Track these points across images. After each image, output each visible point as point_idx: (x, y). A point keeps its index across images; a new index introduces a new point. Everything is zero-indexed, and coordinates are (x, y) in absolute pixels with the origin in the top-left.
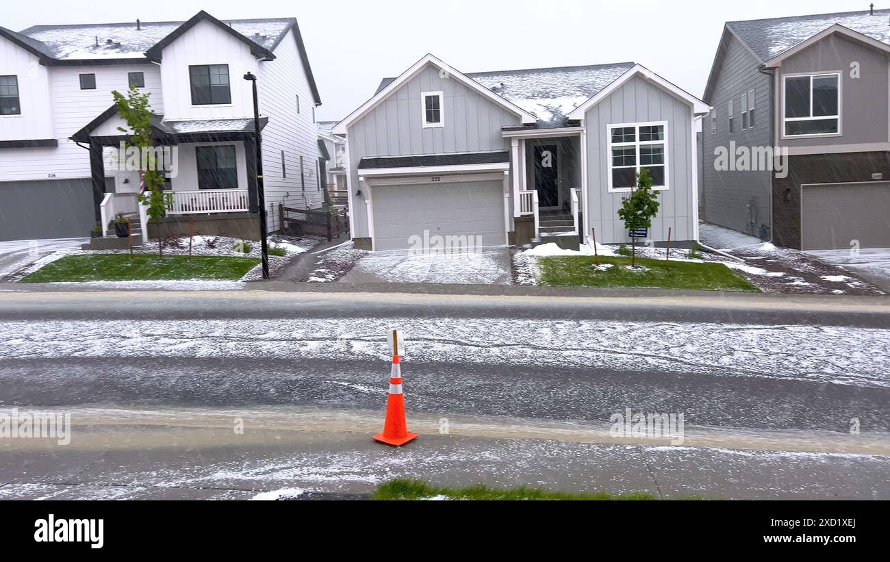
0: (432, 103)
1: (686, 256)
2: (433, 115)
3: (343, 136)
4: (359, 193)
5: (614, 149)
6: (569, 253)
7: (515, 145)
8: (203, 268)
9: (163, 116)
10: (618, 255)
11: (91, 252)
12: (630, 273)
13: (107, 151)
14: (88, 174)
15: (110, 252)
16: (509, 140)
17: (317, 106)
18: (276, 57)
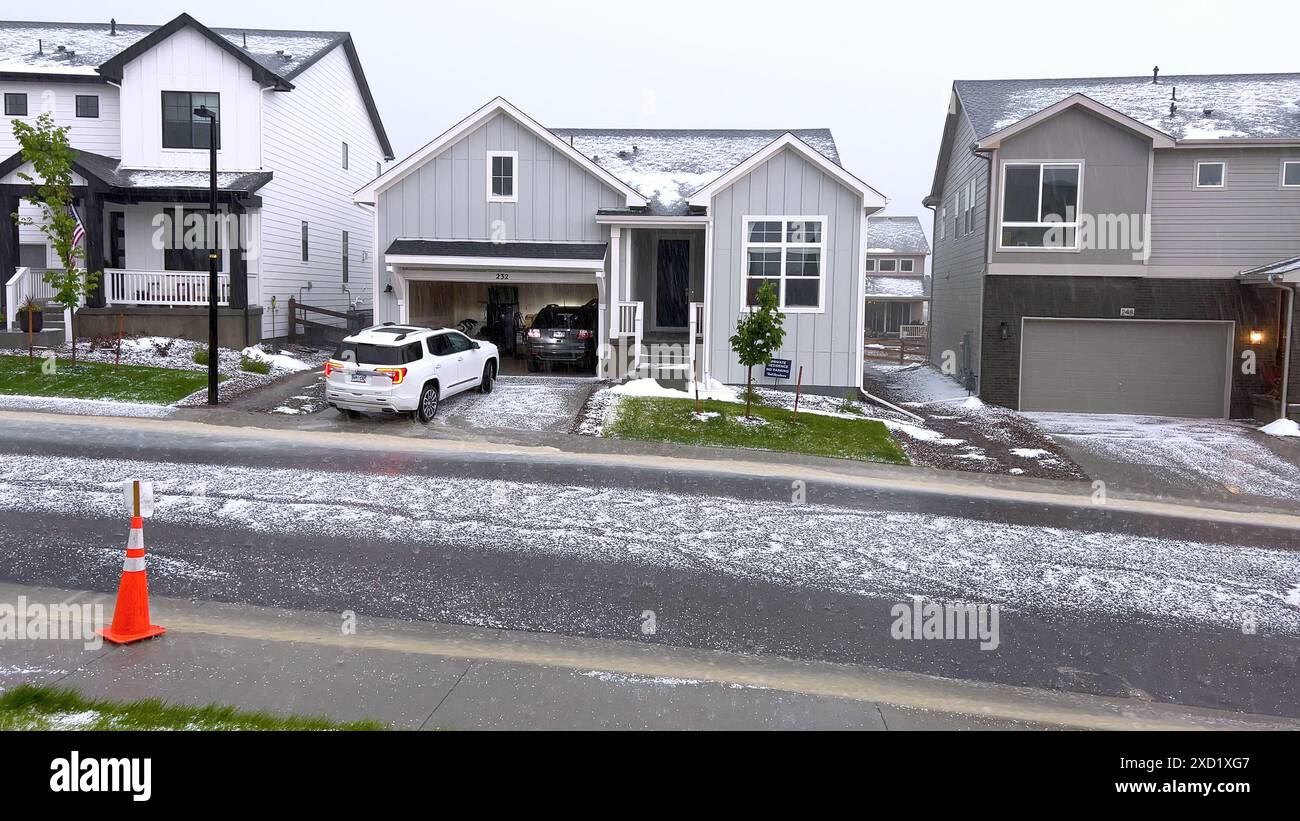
0: (503, 167)
1: (838, 408)
2: (503, 185)
3: (372, 204)
4: (389, 289)
5: (750, 250)
7: (615, 235)
8: (127, 384)
9: (119, 161)
12: (740, 427)
13: (26, 207)
15: (7, 352)
16: (607, 228)
17: (387, 160)
18: (294, 87)
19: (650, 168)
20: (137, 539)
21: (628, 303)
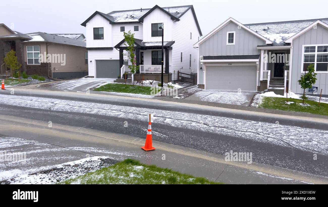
0: (231, 36)
2: (231, 40)
3: (198, 47)
4: (201, 68)
5: (305, 55)
6: (279, 96)
7: (262, 52)
8: (144, 91)
9: (143, 40)
10: (301, 99)
11: (116, 83)
12: (301, 106)
13: (125, 52)
14: (119, 59)
15: (121, 83)
16: (260, 50)
17: (201, 36)
18: (180, 20)
19: (273, 33)
20: (150, 127)
21: (266, 71)
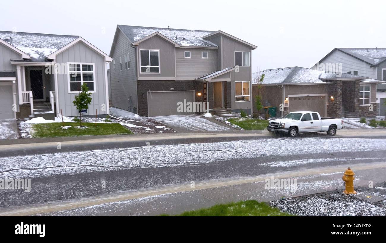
1: (104, 121)
12: (79, 129)
21: (25, 92)
